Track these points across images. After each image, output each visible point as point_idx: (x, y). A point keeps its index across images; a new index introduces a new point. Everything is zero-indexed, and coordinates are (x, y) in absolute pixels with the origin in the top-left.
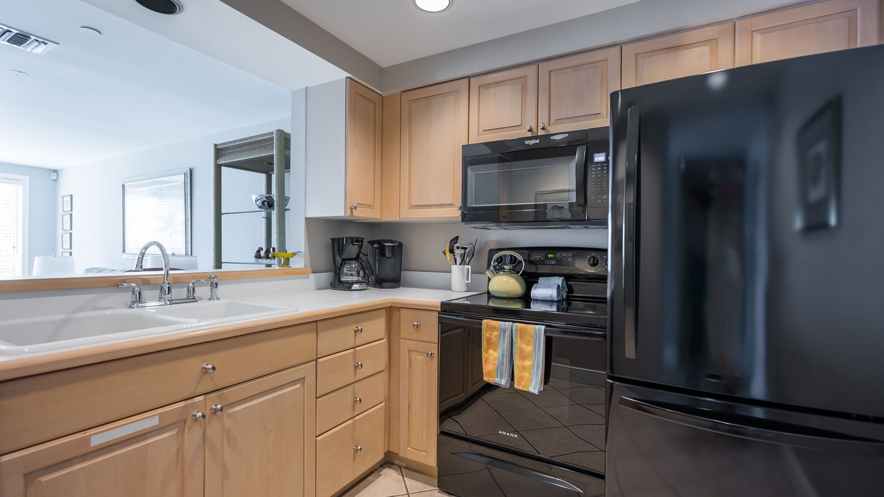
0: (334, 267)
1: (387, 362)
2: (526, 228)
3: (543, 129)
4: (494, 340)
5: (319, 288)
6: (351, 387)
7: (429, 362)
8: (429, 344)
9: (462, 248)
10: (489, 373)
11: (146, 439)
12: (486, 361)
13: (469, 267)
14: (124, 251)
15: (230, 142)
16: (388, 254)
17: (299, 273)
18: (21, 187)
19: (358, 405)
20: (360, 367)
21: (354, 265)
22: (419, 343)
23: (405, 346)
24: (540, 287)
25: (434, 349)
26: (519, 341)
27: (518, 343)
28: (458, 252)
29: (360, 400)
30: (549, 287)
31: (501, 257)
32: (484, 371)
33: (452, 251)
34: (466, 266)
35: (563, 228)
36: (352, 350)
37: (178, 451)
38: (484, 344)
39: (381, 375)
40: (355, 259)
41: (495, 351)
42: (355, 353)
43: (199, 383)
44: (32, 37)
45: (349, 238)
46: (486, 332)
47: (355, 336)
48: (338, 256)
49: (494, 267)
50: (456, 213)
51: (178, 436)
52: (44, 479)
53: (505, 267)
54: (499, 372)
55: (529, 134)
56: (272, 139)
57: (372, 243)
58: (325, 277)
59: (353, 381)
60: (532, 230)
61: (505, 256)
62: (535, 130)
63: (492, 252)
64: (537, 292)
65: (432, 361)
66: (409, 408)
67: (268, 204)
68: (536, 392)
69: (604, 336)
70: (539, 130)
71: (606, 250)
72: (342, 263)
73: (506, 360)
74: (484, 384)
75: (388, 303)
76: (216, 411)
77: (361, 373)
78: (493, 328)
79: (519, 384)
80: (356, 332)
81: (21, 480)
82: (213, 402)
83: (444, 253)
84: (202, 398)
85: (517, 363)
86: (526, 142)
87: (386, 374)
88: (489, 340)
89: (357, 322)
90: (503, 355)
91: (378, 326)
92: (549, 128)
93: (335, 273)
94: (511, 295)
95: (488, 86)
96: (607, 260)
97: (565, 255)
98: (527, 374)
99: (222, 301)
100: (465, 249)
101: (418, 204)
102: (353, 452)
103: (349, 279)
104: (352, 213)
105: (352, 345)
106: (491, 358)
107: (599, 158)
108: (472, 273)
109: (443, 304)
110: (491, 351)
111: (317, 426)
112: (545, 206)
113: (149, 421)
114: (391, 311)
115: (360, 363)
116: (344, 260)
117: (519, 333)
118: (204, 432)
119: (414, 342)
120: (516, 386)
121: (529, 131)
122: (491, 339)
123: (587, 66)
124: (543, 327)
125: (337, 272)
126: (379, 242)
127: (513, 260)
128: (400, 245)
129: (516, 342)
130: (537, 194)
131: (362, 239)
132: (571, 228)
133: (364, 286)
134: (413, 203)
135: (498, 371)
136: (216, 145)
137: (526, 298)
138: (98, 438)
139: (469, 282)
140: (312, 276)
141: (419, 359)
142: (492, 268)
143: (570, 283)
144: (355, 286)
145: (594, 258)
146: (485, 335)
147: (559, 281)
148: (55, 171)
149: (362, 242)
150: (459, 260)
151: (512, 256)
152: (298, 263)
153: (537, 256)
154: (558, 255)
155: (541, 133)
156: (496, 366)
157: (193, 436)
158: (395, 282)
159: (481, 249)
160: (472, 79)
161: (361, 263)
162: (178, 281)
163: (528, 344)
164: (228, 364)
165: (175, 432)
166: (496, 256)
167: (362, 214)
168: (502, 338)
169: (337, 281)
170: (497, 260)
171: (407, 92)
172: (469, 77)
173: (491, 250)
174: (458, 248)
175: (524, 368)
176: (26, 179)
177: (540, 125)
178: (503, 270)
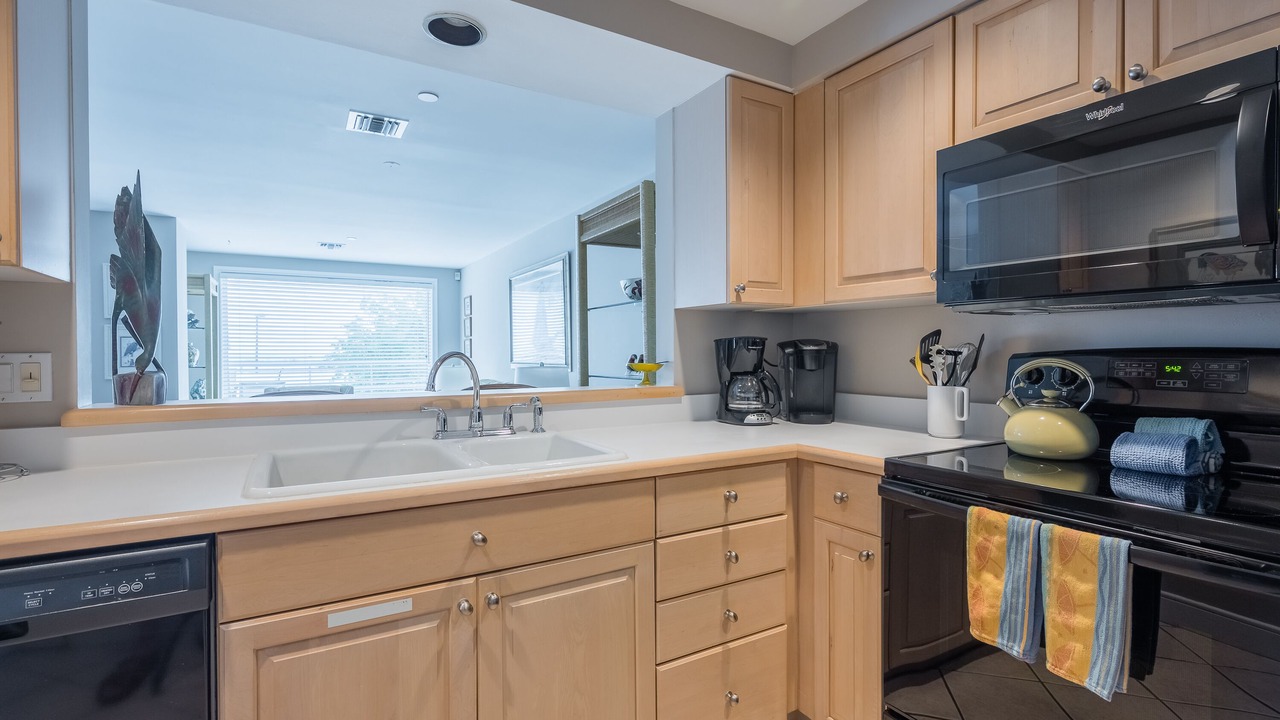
0: (719, 386)
1: (792, 553)
3: (1138, 77)
4: (994, 552)
5: (697, 419)
6: (720, 591)
7: (865, 569)
8: (865, 536)
9: (949, 353)
10: (982, 623)
11: (397, 628)
12: (975, 595)
13: (964, 390)
14: (512, 360)
15: (593, 210)
16: (809, 364)
17: (666, 395)
18: (431, 291)
19: (733, 625)
20: (734, 560)
21: (751, 383)
22: (846, 530)
23: (822, 531)
24: (1136, 442)
25: (876, 547)
26: (1057, 566)
27: (1053, 571)
28: (938, 360)
29: (735, 617)
30: (1163, 440)
31: (1038, 370)
32: (970, 615)
33: (926, 359)
34: (959, 389)
36: (720, 530)
37: (439, 653)
38: (972, 558)
39: (781, 577)
40: (753, 373)
41: (997, 576)
42: (726, 535)
43: (467, 558)
44: (385, 119)
45: (740, 338)
46: (977, 533)
47: (727, 505)
48: (725, 367)
49: (1017, 392)
50: (925, 285)
51: (438, 631)
52: (277, 659)
53: (1045, 392)
54: (1006, 625)
55: (1102, 96)
56: (637, 197)
57: (783, 346)
58: (708, 401)
59: (722, 582)
60: (1115, 311)
61: (1050, 369)
62: (1115, 85)
63: (1017, 359)
64: (1124, 452)
65: (870, 568)
66: (830, 646)
67: (636, 292)
68: (1104, 694)
70: (1128, 80)
72: (732, 378)
73: (1025, 603)
74: (969, 640)
75: (792, 452)
76: (489, 603)
77: (737, 572)
78: (991, 528)
79: (1059, 663)
80: (727, 499)
81: (251, 657)
82: (489, 588)
83: (913, 361)
84: (472, 580)
85: (1051, 613)
86: (1089, 116)
87: (792, 576)
88: (982, 552)
89: (730, 483)
90: (1015, 591)
91: (774, 491)
92: (1155, 69)
93: (721, 395)
94: (1060, 454)
95: (995, 19)
97: (1215, 366)
98: (1078, 647)
99: (547, 435)
100: (956, 354)
101: (857, 274)
102: (724, 702)
103: (744, 406)
104: (738, 297)
105: (721, 521)
106: (987, 591)
108: (970, 401)
109: (889, 463)
110: (988, 577)
111: (658, 647)
113: (401, 605)
114: (797, 467)
115: (733, 554)
116: (734, 375)
117: (1056, 548)
118: (476, 631)
119: (838, 528)
120: (1048, 666)
121: (1098, 90)
122: (986, 549)
124: (1125, 543)
125: (725, 393)
126: (794, 344)
127: (1068, 378)
128: (834, 348)
129: (1050, 568)
131: (763, 342)
133: (765, 418)
134: (848, 273)
135: (1004, 620)
136: (579, 216)
137: (1097, 464)
138: (339, 617)
139: (965, 418)
140: (686, 399)
141: (847, 560)
142: (1011, 395)
143: (1232, 434)
144: (752, 418)
146: (974, 539)
147: (1197, 428)
148: (459, 271)
149: (764, 345)
150: (942, 376)
151: (1064, 370)
152: (667, 379)
153: (1128, 370)
154: (1196, 367)
155: (1131, 86)
156: (998, 612)
157: (461, 634)
158: (823, 411)
159: (994, 355)
160: (959, 17)
161: (762, 381)
162: (493, 406)
163: (1082, 576)
164: (510, 535)
165: (435, 624)
166: (1019, 372)
167: (754, 298)
168: (1013, 551)
169: (724, 407)
170: (1029, 374)
171: (834, 77)
172: (952, 15)
173: (1015, 357)
174: (939, 352)
175: (1071, 631)
176: (435, 281)
177: (1131, 68)
178: (1039, 398)
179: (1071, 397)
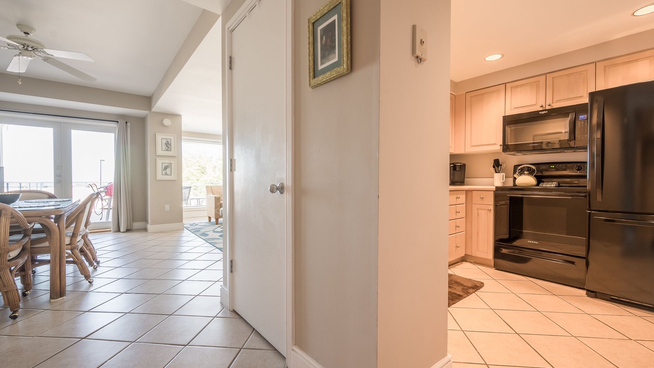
1: (465, 214)
2: (537, 154)
3: (549, 105)
6: (455, 220)
7: (489, 214)
8: (488, 205)
13: (504, 174)
16: (457, 169)
22: (483, 205)
23: (475, 207)
25: (492, 207)
31: (522, 168)
34: (502, 174)
35: (560, 152)
36: (455, 206)
39: (463, 219)
47: (456, 200)
49: (519, 173)
53: (525, 172)
55: (541, 109)
60: (542, 155)
61: (525, 167)
62: (544, 106)
66: (477, 234)
69: (586, 196)
70: (547, 106)
71: (586, 163)
75: (467, 188)
80: (457, 198)
83: (490, 168)
86: (540, 113)
89: (457, 195)
92: (553, 105)
95: (516, 87)
96: (587, 167)
97: (561, 166)
101: (476, 145)
102: (455, 247)
107: (581, 117)
108: (505, 177)
109: (496, 188)
112: (542, 143)
114: (467, 192)
119: (480, 205)
121: (541, 107)
123: (575, 74)
127: (530, 169)
128: (464, 165)
130: (535, 136)
132: (565, 152)
134: (473, 145)
139: (504, 181)
141: (483, 213)
142: (517, 173)
145: (579, 166)
151: (528, 167)
153: (544, 167)
154: (557, 166)
155: (548, 108)
158: (461, 182)
160: (507, 84)
166: (519, 168)
171: (469, 93)
172: (505, 84)
173: (515, 166)
177: (547, 103)
178: (524, 174)
179: (531, 172)
